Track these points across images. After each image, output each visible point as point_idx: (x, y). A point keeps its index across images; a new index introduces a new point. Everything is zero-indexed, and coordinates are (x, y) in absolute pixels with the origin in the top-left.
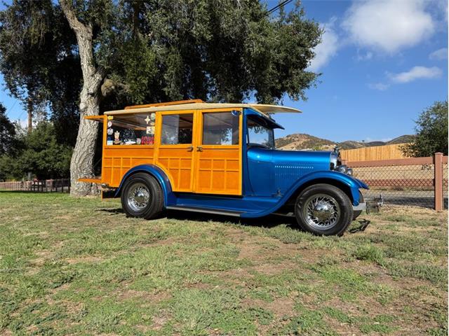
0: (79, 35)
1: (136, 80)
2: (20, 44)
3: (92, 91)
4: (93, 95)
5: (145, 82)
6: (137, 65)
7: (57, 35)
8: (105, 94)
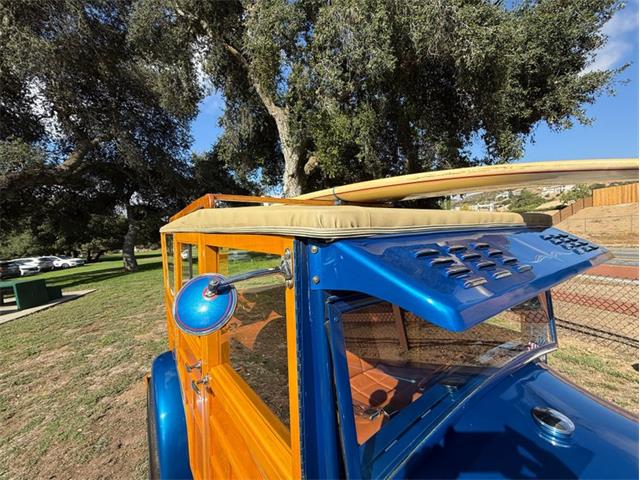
0: (277, 120)
1: (325, 152)
2: (237, 142)
3: (291, 173)
4: (293, 176)
5: (335, 152)
6: (325, 136)
7: (264, 126)
8: (308, 173)
